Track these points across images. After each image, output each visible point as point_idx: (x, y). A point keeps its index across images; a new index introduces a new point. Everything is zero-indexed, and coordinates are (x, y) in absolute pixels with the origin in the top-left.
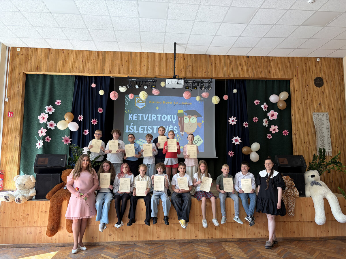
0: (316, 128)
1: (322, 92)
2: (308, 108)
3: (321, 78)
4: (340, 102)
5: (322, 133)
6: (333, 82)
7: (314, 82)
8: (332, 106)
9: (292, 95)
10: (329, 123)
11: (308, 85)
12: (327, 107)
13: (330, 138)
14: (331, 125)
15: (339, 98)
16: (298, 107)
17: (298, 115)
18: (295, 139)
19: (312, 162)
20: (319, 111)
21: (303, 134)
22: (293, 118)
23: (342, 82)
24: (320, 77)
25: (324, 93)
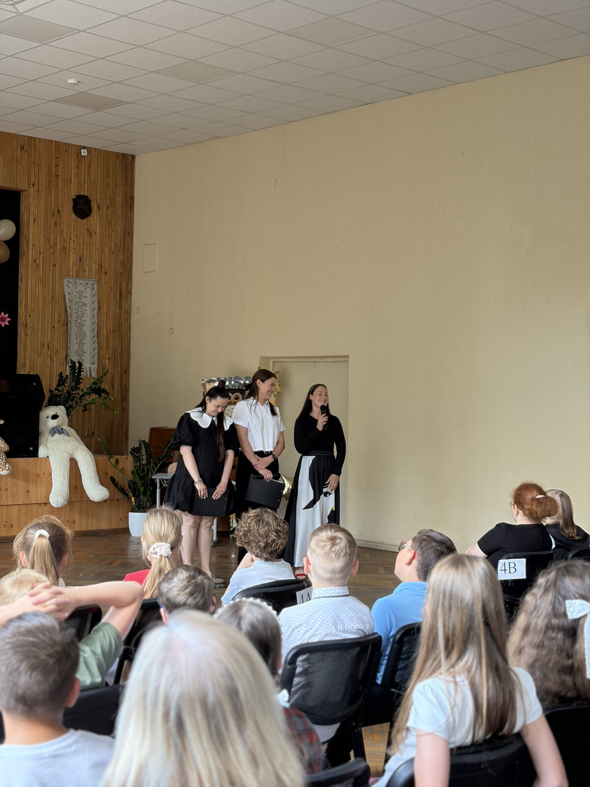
0: (69, 313)
1: (88, 230)
2: (55, 266)
3: (87, 197)
4: (122, 258)
5: (81, 326)
6: (110, 210)
7: (72, 204)
8: (106, 265)
9: (24, 230)
10: (96, 303)
11: (59, 211)
12: (95, 267)
13: (96, 338)
14: (99, 308)
15: (122, 250)
16: (35, 261)
17: (34, 281)
18: (23, 335)
19: (56, 389)
20: (77, 276)
21: (42, 324)
22: (22, 286)
23: (129, 212)
24: (86, 194)
25: (91, 234)
